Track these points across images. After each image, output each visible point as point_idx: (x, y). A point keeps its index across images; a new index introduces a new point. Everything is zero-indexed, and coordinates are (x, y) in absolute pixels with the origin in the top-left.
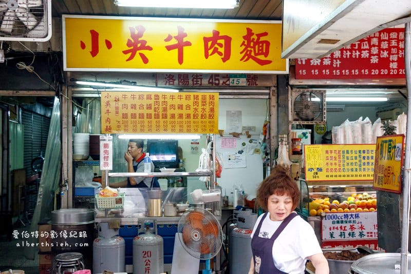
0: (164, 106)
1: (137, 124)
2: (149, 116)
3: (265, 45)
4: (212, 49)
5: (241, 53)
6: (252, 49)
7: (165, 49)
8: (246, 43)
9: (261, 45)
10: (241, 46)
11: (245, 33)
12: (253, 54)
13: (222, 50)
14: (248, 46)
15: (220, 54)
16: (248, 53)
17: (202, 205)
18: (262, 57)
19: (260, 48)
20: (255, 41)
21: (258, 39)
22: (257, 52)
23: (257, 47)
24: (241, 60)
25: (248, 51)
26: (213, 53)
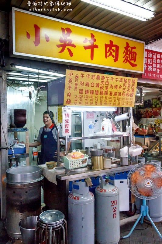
0: (107, 85)
1: (89, 98)
2: (97, 92)
3: (134, 54)
4: (109, 52)
5: (124, 57)
6: (129, 56)
7: (83, 48)
8: (126, 52)
9: (133, 54)
10: (123, 53)
11: (126, 46)
12: (129, 59)
13: (114, 54)
14: (127, 54)
15: (113, 56)
16: (127, 58)
17: (126, 158)
18: (132, 62)
19: (132, 56)
20: (130, 51)
21: (132, 50)
22: (131, 58)
23: (131, 55)
24: (123, 62)
25: (127, 57)
26: (109, 55)
